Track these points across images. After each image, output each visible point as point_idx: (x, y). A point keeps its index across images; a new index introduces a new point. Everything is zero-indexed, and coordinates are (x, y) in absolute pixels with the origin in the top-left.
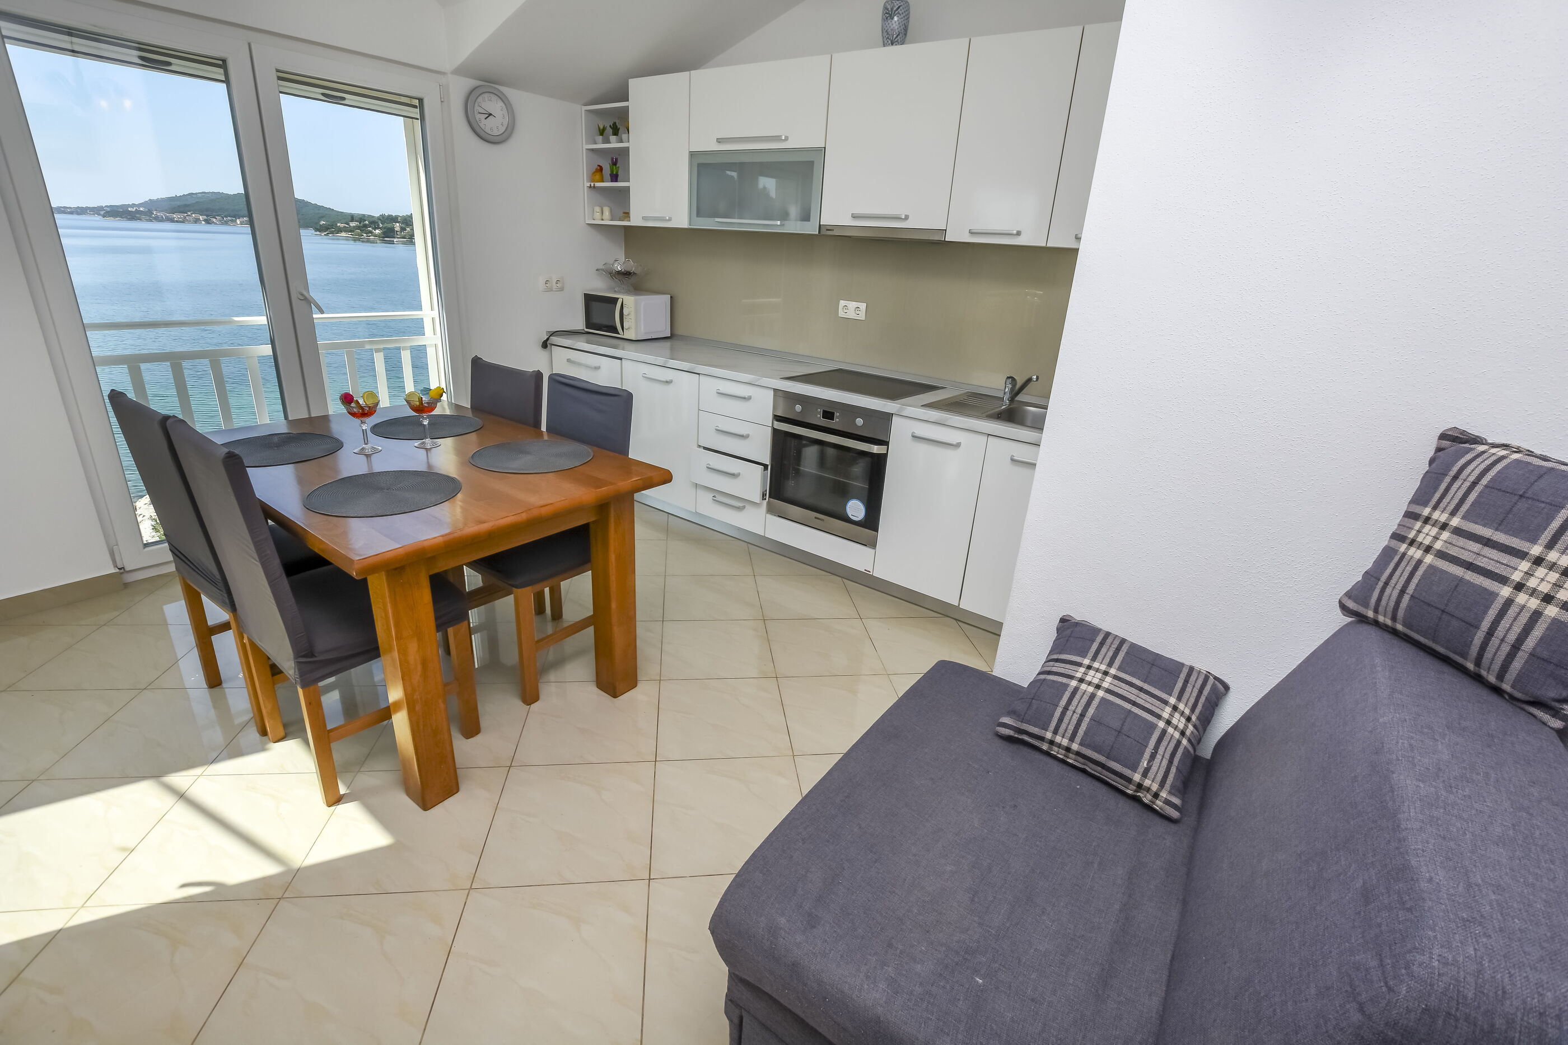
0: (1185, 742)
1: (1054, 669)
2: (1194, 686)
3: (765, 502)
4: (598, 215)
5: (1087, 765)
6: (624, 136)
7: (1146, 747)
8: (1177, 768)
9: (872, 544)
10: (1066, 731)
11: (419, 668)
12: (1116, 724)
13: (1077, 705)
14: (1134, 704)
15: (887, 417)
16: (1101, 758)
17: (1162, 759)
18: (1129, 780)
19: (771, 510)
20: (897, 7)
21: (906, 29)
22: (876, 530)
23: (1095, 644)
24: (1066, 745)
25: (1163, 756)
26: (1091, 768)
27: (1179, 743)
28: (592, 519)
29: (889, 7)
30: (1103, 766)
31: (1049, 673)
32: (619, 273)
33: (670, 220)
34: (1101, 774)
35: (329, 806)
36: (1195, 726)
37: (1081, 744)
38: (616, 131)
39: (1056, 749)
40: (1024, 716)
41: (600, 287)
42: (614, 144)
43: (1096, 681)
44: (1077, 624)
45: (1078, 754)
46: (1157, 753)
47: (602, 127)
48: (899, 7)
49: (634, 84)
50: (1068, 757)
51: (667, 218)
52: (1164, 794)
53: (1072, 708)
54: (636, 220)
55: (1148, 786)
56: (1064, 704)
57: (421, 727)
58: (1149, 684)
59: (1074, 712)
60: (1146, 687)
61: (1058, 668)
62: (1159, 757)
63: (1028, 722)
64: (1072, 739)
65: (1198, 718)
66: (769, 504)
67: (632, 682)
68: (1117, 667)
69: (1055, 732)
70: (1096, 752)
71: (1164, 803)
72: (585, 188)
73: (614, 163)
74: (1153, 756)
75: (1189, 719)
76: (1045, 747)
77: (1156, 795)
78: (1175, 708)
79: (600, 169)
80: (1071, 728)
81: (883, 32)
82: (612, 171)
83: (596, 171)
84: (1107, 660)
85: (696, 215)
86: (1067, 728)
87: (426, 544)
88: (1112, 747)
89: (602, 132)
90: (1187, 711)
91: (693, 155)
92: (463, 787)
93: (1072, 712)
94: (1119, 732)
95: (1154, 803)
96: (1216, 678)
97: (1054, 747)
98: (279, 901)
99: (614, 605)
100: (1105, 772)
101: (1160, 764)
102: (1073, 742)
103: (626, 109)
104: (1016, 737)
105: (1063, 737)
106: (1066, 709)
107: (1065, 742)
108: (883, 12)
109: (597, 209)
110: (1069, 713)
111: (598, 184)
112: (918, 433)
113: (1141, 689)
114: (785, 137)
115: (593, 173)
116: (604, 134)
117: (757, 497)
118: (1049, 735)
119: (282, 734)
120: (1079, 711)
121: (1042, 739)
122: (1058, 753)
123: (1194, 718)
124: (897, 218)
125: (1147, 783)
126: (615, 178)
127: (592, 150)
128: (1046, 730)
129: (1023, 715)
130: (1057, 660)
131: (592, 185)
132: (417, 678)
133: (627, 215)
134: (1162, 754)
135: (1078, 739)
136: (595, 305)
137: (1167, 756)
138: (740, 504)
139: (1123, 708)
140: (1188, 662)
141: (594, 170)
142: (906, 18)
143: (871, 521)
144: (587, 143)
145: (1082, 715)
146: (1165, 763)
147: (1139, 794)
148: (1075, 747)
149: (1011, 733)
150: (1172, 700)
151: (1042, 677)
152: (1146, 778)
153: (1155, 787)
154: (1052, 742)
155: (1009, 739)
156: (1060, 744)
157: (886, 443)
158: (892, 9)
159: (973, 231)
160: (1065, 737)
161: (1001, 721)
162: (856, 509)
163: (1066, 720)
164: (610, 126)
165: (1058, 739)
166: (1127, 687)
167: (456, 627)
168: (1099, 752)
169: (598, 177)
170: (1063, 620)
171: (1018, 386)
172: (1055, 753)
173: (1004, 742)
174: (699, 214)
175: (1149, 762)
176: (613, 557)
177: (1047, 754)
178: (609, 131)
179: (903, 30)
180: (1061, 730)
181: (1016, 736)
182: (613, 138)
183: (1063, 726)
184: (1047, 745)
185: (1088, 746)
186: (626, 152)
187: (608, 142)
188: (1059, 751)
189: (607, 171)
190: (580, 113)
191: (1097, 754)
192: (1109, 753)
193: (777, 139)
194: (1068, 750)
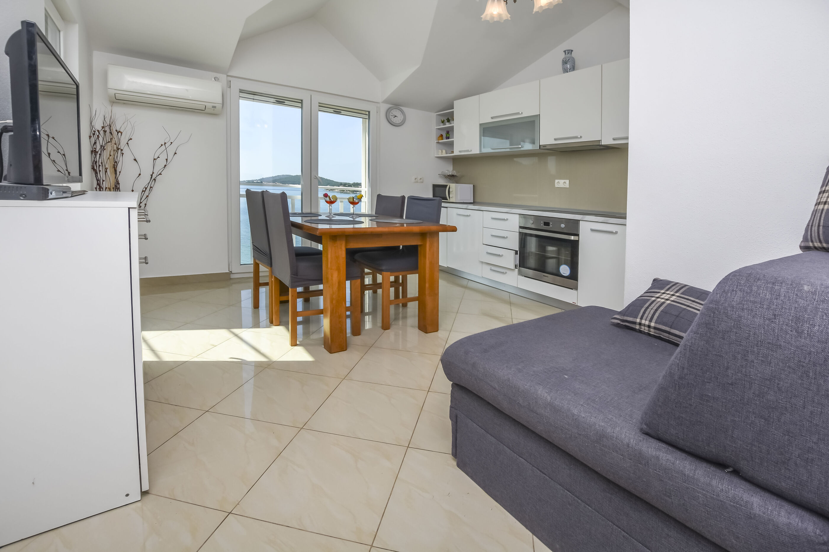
1: (646, 295)
4: (440, 153)
5: (661, 335)
6: (452, 122)
10: (647, 317)
12: (676, 314)
13: (654, 306)
14: (688, 306)
15: (577, 222)
16: (667, 329)
19: (520, 273)
21: (573, 66)
23: (669, 286)
24: (647, 324)
26: (663, 336)
28: (419, 243)
29: (565, 60)
30: (669, 333)
31: (644, 296)
32: (449, 175)
33: (471, 151)
34: (667, 337)
35: (292, 346)
37: (656, 323)
38: (448, 121)
39: (643, 327)
40: (625, 313)
41: (440, 181)
42: (448, 125)
43: (666, 298)
44: (662, 280)
45: (655, 328)
47: (443, 120)
48: (569, 59)
49: (456, 102)
50: (649, 331)
53: (650, 308)
54: (456, 153)
56: (646, 306)
57: (334, 312)
59: (652, 309)
60: (695, 300)
61: (649, 294)
63: (627, 316)
64: (651, 321)
66: (517, 269)
67: (435, 329)
68: (680, 293)
69: (641, 318)
70: (664, 325)
72: (435, 142)
73: (448, 132)
76: (637, 327)
79: (442, 136)
80: (650, 316)
81: (563, 69)
82: (447, 136)
83: (440, 136)
84: (675, 291)
85: (482, 148)
86: (648, 316)
87: (346, 229)
88: (673, 323)
89: (443, 122)
91: (481, 125)
92: (348, 350)
94: (677, 316)
97: (642, 327)
100: (671, 336)
102: (651, 322)
103: (453, 112)
104: (621, 324)
105: (646, 320)
107: (647, 323)
108: (562, 63)
109: (440, 151)
111: (440, 141)
112: (592, 228)
113: (692, 301)
114: (521, 112)
116: (444, 122)
117: (513, 267)
118: (638, 320)
119: (279, 324)
120: (655, 308)
121: (635, 323)
122: (645, 330)
124: (576, 137)
126: (448, 138)
127: (439, 129)
128: (637, 318)
130: (647, 292)
131: (438, 141)
132: (335, 288)
133: (452, 151)
135: (654, 320)
136: (437, 189)
138: (504, 271)
139: (681, 307)
141: (439, 136)
142: (573, 63)
143: (574, 276)
144: (436, 126)
145: (657, 310)
148: (653, 324)
149: (619, 322)
151: (640, 298)
154: (640, 324)
155: (617, 325)
156: (645, 324)
157: (578, 235)
158: (567, 60)
159: (614, 139)
160: (647, 320)
161: (613, 317)
162: (565, 270)
163: (647, 312)
164: (446, 119)
165: (643, 322)
166: (685, 300)
167: (355, 280)
168: (666, 326)
169: (440, 138)
170: (656, 280)
172: (643, 330)
173: (615, 327)
174: (484, 147)
176: (428, 262)
177: (640, 332)
178: (446, 121)
180: (645, 317)
181: (622, 323)
182: (447, 123)
183: (646, 315)
184: (638, 326)
185: (660, 323)
186: (452, 128)
187: (445, 125)
188: (645, 328)
189: (444, 136)
190: (433, 117)
191: (664, 327)
192: (671, 326)
193: (518, 113)
194: (649, 326)
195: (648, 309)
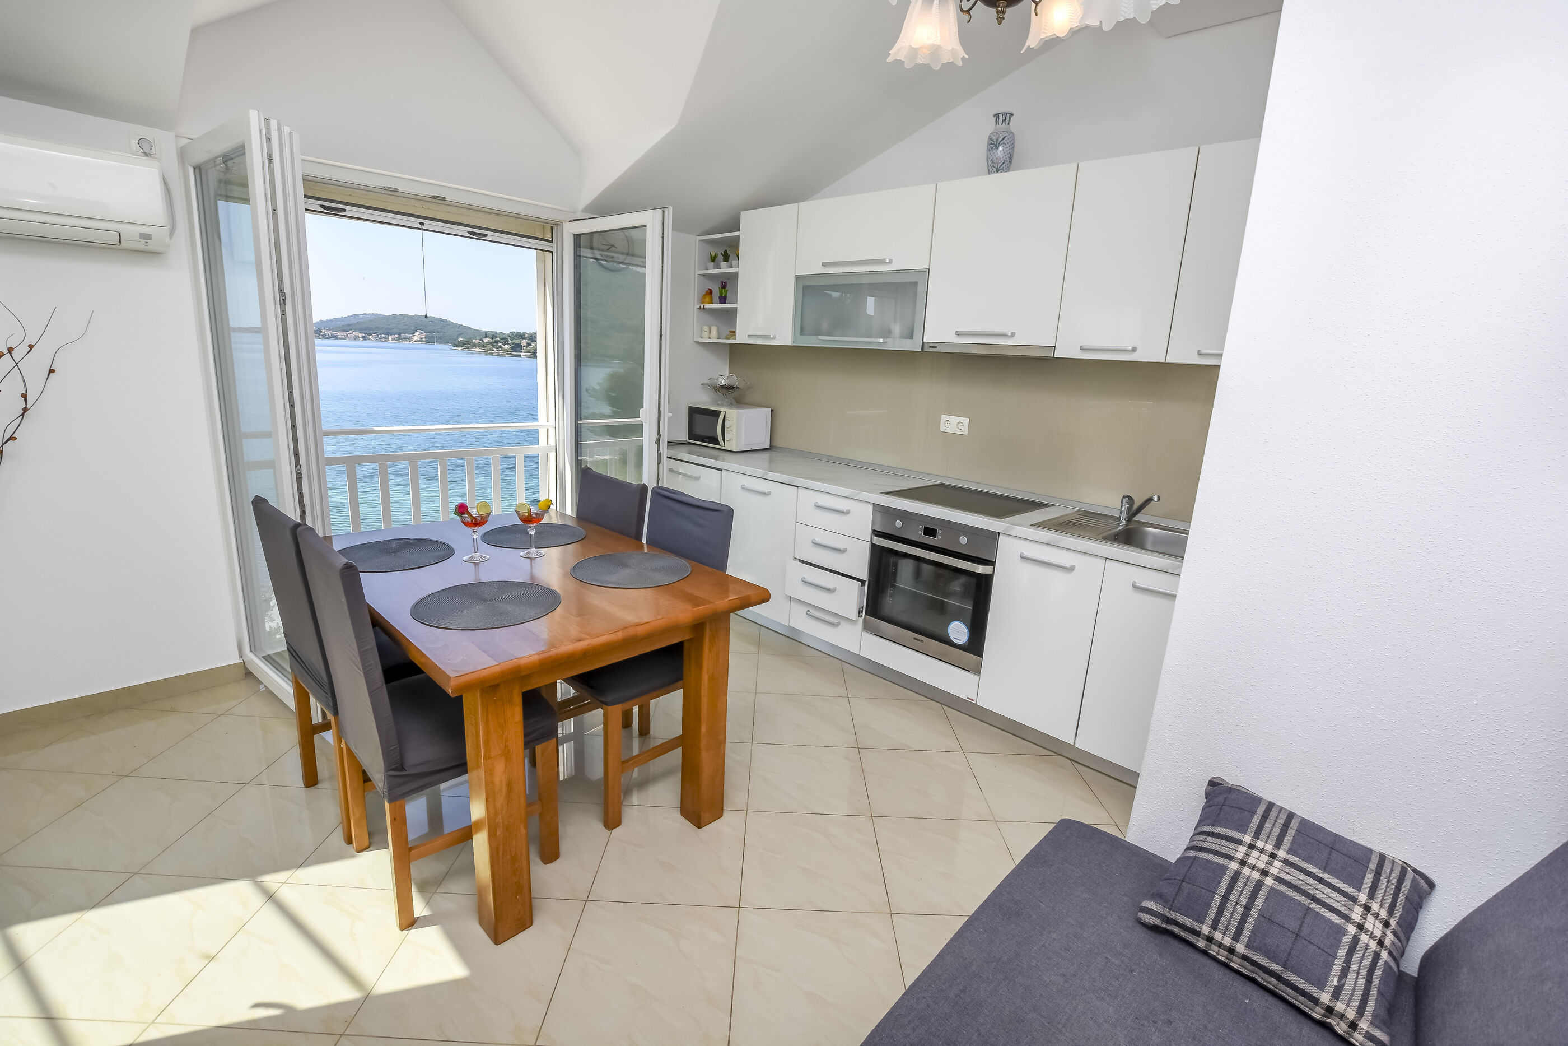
0: (1384, 955)
1: (1207, 845)
2: (1389, 881)
3: (861, 619)
4: (706, 334)
5: (1255, 973)
6: (734, 263)
7: (1335, 958)
8: (1379, 991)
9: (977, 671)
10: (1227, 927)
11: (504, 789)
12: (1293, 925)
13: (1240, 895)
14: (1313, 899)
15: (994, 536)
16: (1274, 966)
17: (1357, 977)
18: (1315, 1001)
19: (867, 627)
20: (1002, 137)
21: (1011, 157)
22: (981, 655)
23: (1255, 817)
24: (1228, 944)
25: (1358, 973)
26: (1262, 978)
27: (1377, 956)
28: (687, 637)
29: (994, 138)
30: (1279, 978)
31: (1201, 849)
32: (722, 387)
33: (774, 338)
34: (1276, 988)
35: (402, 929)
36: (1395, 934)
37: (1248, 946)
38: (726, 258)
39: (1215, 948)
40: (1173, 902)
41: (704, 401)
42: (724, 269)
43: (1261, 865)
44: (1231, 790)
45: (1244, 957)
46: (1350, 967)
47: (713, 255)
48: (1004, 138)
49: (746, 217)
50: (1231, 961)
51: (772, 336)
52: (1364, 1025)
53: (1233, 897)
54: (741, 338)
55: (1342, 1011)
56: (1223, 892)
57: (501, 853)
58: (1330, 873)
59: (1237, 903)
60: (1326, 877)
61: (1211, 843)
62: (1352, 973)
63: (1179, 911)
64: (1236, 938)
65: (1398, 923)
66: (865, 621)
67: (717, 811)
68: (1287, 849)
69: (1214, 927)
70: (1268, 958)
71: (1365, 1037)
72: (695, 308)
73: (724, 287)
74: (1344, 972)
75: (1386, 924)
76: (1201, 944)
77: (1353, 1026)
78: (1367, 908)
79: (710, 292)
80: (1234, 924)
81: (988, 161)
82: (721, 293)
83: (707, 293)
84: (1274, 839)
85: (799, 334)
86: (1229, 923)
87: (522, 662)
88: (1289, 954)
89: (713, 259)
90: (1384, 914)
91: (798, 278)
92: (536, 922)
93: (1234, 904)
94: (1297, 935)
95: (1352, 1036)
96: (1415, 871)
97: (1213, 946)
98: (340, 1038)
99: (703, 729)
100: (1280, 985)
101: (1354, 985)
102: (1238, 942)
103: (738, 238)
104: (1163, 928)
105: (1224, 934)
106: (1226, 898)
107: (1227, 941)
108: (988, 143)
109: (706, 328)
110: (1230, 904)
111: (707, 306)
112: (1026, 554)
113: (1320, 880)
114: (890, 260)
115: (703, 297)
116: (716, 261)
117: (853, 614)
118: (1206, 930)
119: (367, 844)
120: (1243, 901)
121: (1197, 934)
122: (1218, 954)
123: (1393, 923)
124: (1003, 335)
125: (1340, 1007)
126: (724, 300)
127: (704, 275)
128: (1202, 923)
129: (1171, 900)
130: (1209, 834)
131: (702, 307)
132: (501, 800)
133: (733, 333)
134: (1356, 969)
135: (1244, 939)
136: (698, 417)
137: (1364, 972)
138: (835, 620)
139: (1300, 904)
140: (1377, 847)
141: (705, 293)
142: (1011, 147)
143: (976, 645)
144: (698, 269)
145: (1248, 909)
146: (1362, 982)
147: (1329, 1020)
148: (1241, 948)
149: (1158, 922)
150: (1363, 898)
151: (1193, 853)
152: (1338, 1000)
153: (1351, 1014)
154: (1209, 939)
155: (1155, 929)
156: (1221, 943)
157: (992, 563)
158: (997, 140)
159: (1084, 347)
160: (1227, 934)
161: (1144, 905)
162: (959, 632)
163: (1227, 913)
164: (722, 254)
165: (1218, 936)
166: (1302, 876)
167: (544, 744)
168: (1273, 959)
169: (707, 299)
170: (1213, 783)
171: (1135, 506)
172: (1214, 954)
173: (1149, 932)
174: (802, 332)
175: (1340, 979)
176: (705, 678)
177: (1205, 953)
178: (720, 258)
179: (1008, 159)
180: (1221, 925)
181: (1164, 926)
182: (723, 264)
183: (1224, 920)
184: (1204, 942)
185: (1257, 950)
186: (735, 276)
187: (719, 268)
188: (1219, 951)
189: (716, 294)
190: (693, 243)
191: (1269, 961)
192: (1286, 962)
193: (881, 262)
194: (1231, 951)
195: (1229, 903)
